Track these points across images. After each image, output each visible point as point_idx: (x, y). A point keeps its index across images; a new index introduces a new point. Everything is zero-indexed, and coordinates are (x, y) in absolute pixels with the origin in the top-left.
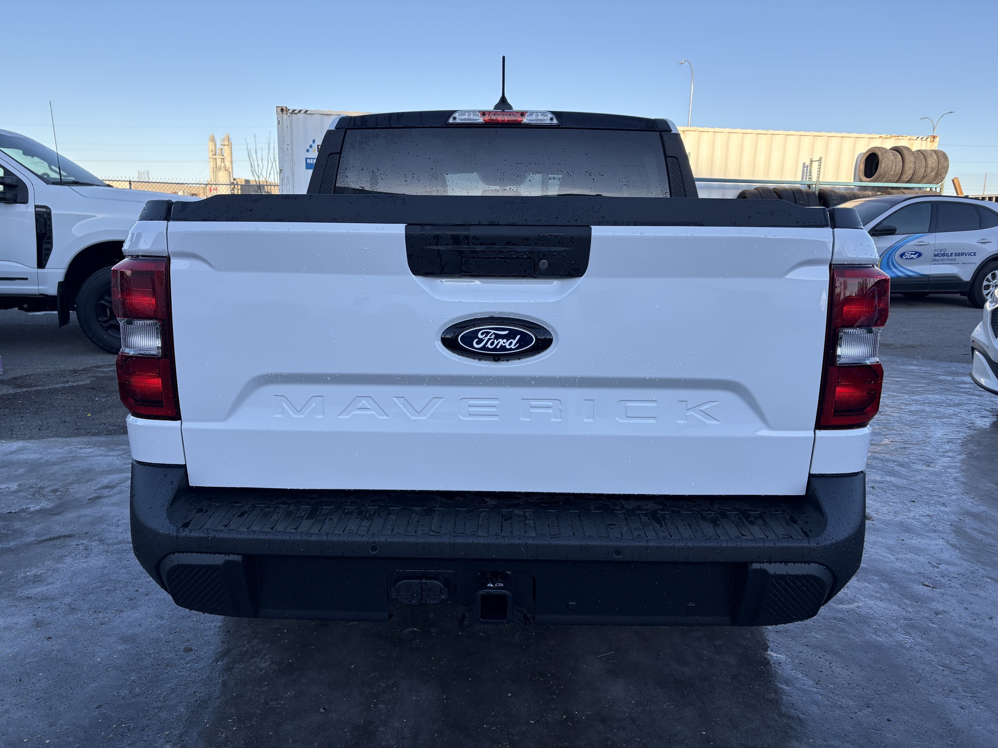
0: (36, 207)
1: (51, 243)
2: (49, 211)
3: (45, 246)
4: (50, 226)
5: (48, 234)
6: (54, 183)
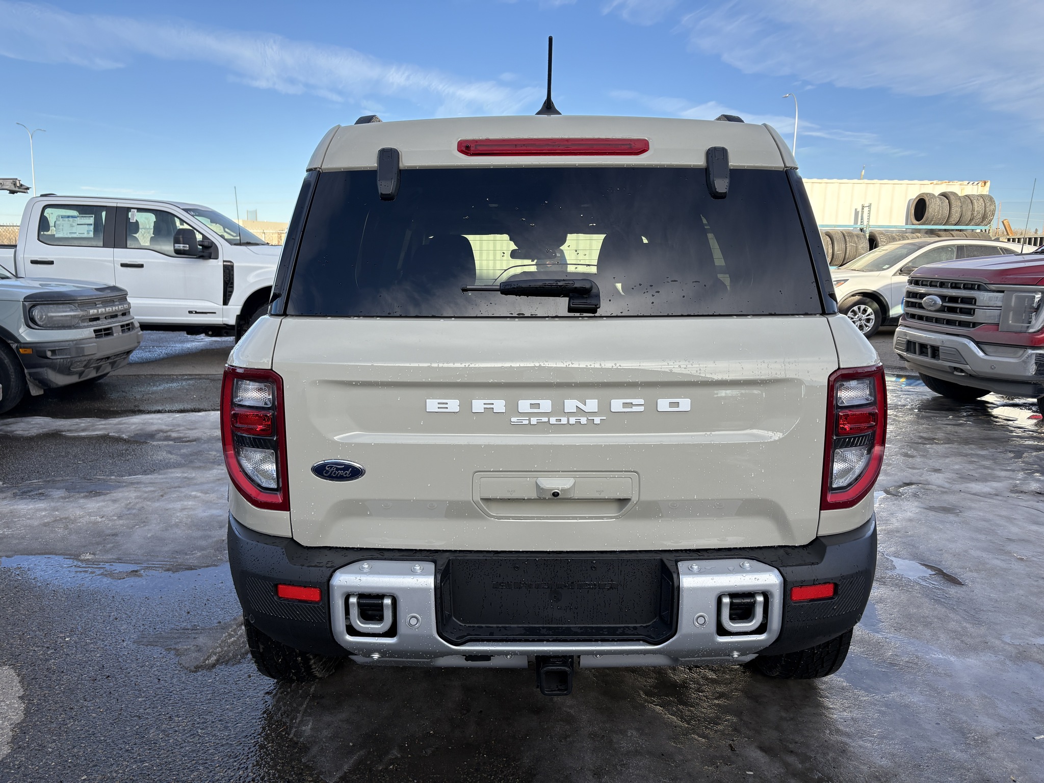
0: (224, 261)
1: (233, 287)
2: (232, 264)
3: (229, 289)
4: (233, 275)
5: (231, 281)
6: (235, 244)
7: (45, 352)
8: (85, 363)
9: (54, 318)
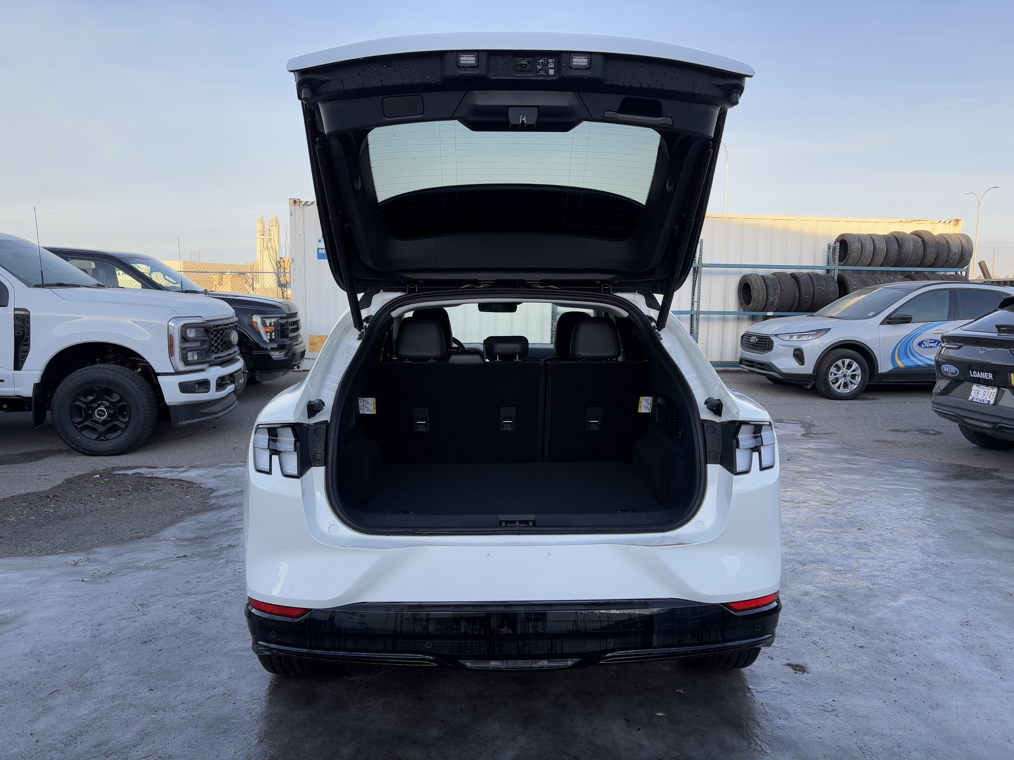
1: (28, 345)
2: (28, 313)
3: (23, 348)
4: (29, 328)
5: (26, 337)
6: (36, 286)
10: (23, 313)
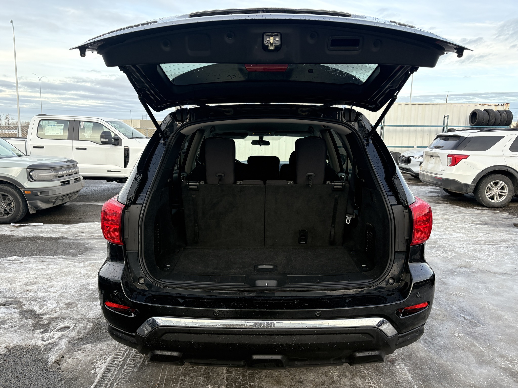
0: (125, 147)
1: (129, 159)
4: (129, 153)
5: (128, 156)
6: (130, 138)
7: (37, 193)
8: (56, 198)
9: (42, 176)
10: (127, 148)
